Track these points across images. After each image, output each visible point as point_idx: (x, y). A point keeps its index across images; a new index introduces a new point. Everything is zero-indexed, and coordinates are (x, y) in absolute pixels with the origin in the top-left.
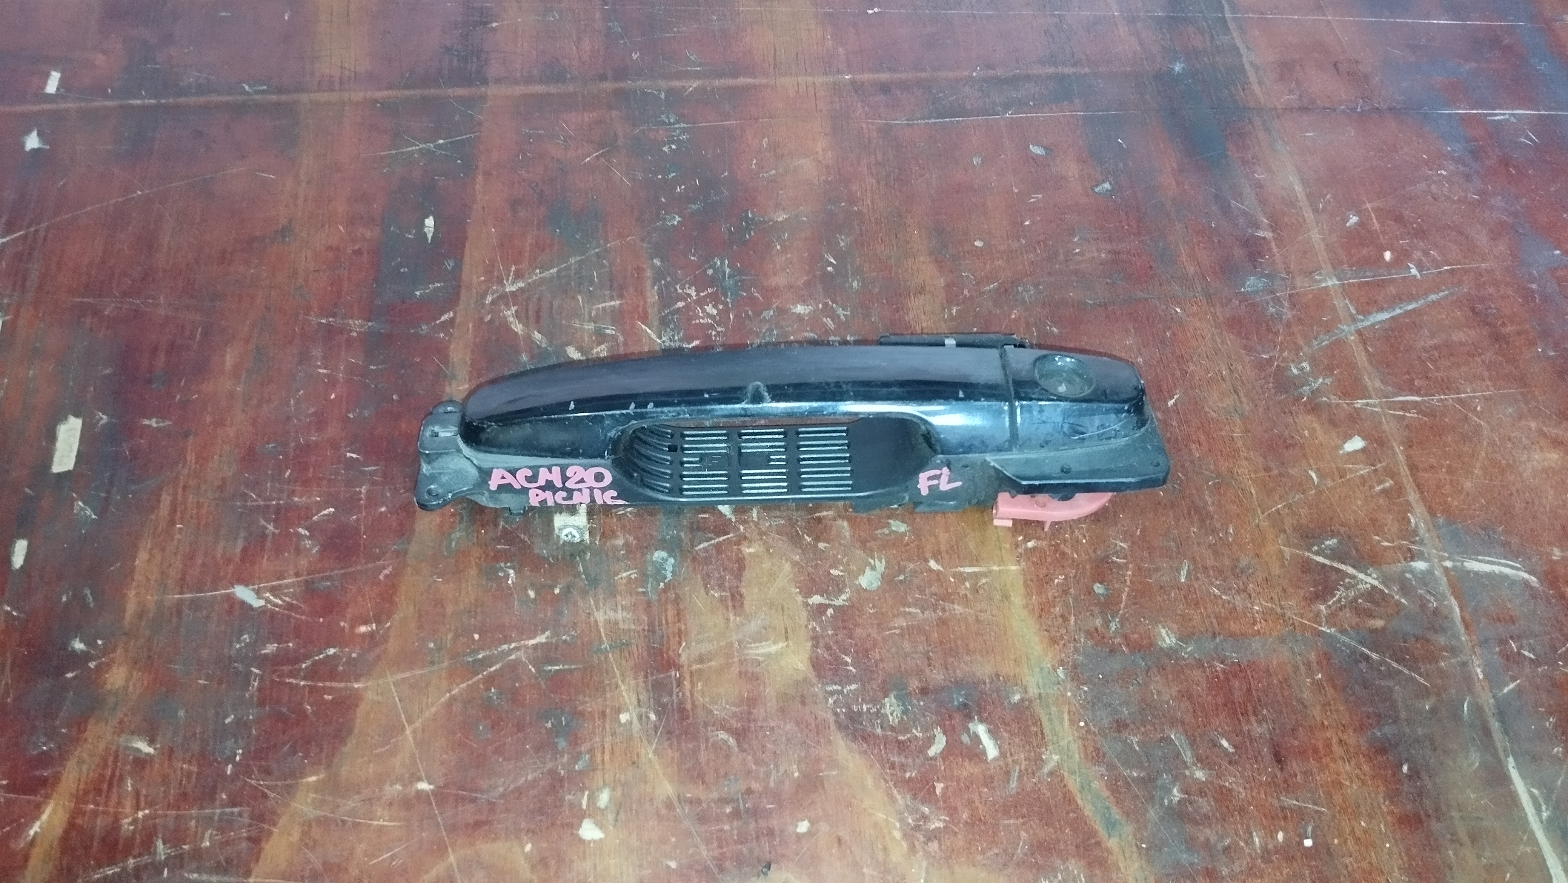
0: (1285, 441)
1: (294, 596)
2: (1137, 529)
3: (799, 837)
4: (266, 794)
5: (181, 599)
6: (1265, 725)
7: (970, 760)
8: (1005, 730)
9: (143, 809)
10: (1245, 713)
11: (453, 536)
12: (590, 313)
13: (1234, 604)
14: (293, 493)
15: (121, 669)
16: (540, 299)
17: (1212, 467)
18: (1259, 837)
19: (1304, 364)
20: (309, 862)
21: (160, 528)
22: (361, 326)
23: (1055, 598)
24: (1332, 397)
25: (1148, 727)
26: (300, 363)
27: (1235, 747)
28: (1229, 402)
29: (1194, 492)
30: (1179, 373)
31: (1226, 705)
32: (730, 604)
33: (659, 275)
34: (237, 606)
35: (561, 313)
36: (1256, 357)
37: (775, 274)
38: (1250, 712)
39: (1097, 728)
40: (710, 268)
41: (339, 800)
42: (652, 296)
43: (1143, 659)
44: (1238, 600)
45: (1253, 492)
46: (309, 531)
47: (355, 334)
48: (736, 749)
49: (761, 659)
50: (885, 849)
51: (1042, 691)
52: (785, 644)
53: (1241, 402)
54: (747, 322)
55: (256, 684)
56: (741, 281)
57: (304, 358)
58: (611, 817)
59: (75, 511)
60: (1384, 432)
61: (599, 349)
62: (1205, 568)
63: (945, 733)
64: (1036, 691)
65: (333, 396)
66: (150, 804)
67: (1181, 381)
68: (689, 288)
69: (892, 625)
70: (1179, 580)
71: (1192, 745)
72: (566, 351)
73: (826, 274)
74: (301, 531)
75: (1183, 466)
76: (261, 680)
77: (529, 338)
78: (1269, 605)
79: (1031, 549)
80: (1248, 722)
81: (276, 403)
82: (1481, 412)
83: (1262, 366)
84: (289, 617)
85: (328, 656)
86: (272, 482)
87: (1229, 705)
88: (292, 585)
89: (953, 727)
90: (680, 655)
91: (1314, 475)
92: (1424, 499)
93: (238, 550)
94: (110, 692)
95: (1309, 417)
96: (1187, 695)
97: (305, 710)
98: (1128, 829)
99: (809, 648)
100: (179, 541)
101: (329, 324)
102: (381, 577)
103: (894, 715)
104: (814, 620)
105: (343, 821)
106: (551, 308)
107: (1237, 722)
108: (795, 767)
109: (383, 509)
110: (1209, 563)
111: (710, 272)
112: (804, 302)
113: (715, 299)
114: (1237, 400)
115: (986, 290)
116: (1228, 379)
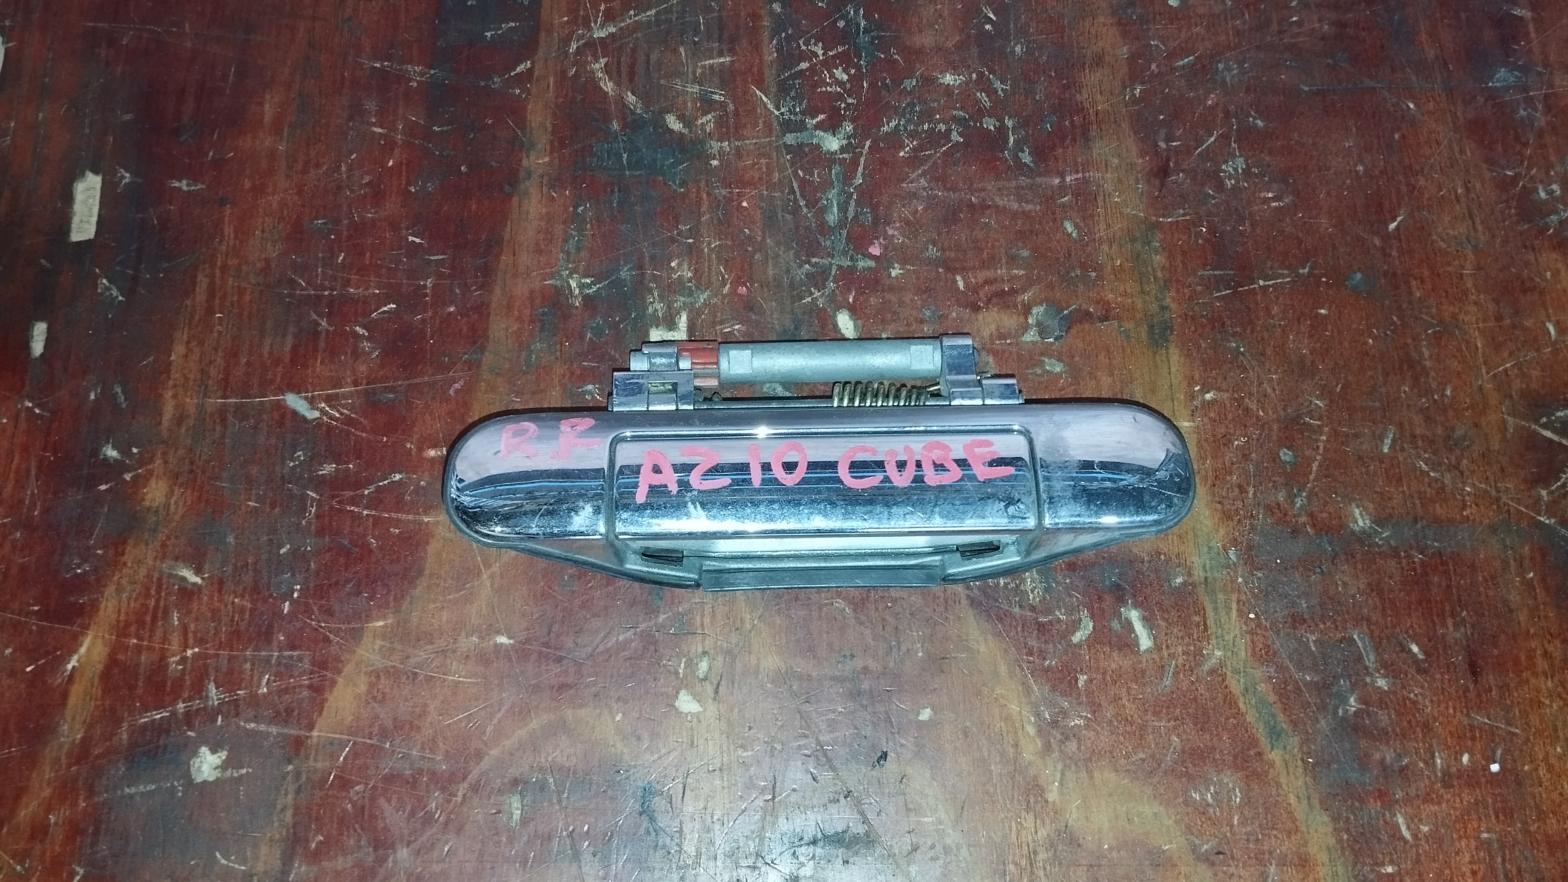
0: (1523, 284)
1: (352, 408)
2: (1337, 384)
3: (921, 725)
4: (328, 637)
5: (225, 404)
6: (1462, 629)
7: (1120, 650)
8: (1163, 619)
9: (192, 648)
10: (1442, 615)
11: (533, 347)
12: (694, 73)
13: (1443, 483)
14: (347, 283)
15: (160, 483)
16: (634, 50)
17: (1434, 310)
18: (1442, 758)
19: (1554, 187)
20: (376, 717)
21: (197, 317)
22: (422, 74)
23: (1232, 464)
25: (1328, 624)
26: (351, 118)
27: (1425, 653)
28: (1462, 229)
29: (1409, 341)
30: (1404, 189)
31: (1421, 605)
33: (779, 24)
34: (289, 416)
35: (660, 70)
36: (1499, 174)
37: (920, 32)
38: (1448, 614)
39: (1269, 621)
40: (841, 18)
41: (410, 650)
42: (770, 54)
43: (1330, 543)
44: (1448, 479)
45: (1479, 345)
46: (368, 331)
47: (415, 85)
48: (853, 620)
50: (1016, 746)
51: (1209, 574)
53: (1474, 228)
54: (883, 93)
55: (313, 510)
56: (879, 38)
57: (356, 112)
58: (710, 690)
59: (99, 291)
61: (704, 120)
62: (1414, 437)
63: (1092, 617)
64: (1202, 574)
65: (391, 164)
66: (200, 642)
67: (1406, 198)
68: (815, 45)
70: (1382, 451)
71: (1377, 649)
72: (665, 120)
73: (982, 33)
74: (360, 330)
75: (1400, 308)
76: (319, 506)
77: (620, 100)
78: (1483, 486)
79: (1209, 402)
80: (1444, 624)
81: (325, 167)
83: (1505, 185)
84: (349, 433)
85: (393, 482)
86: (323, 267)
87: (1424, 605)
88: (351, 395)
89: (1103, 611)
91: (1551, 329)
93: (288, 349)
94: (149, 509)
95: (1554, 256)
96: (1376, 588)
97: (369, 544)
98: (1294, 741)
100: (220, 333)
101: (382, 69)
102: (451, 392)
103: (1036, 592)
105: (415, 674)
106: (648, 62)
107: (1431, 625)
108: (919, 645)
109: (452, 309)
110: (1418, 431)
111: (841, 24)
112: (955, 69)
113: (845, 60)
114: (1471, 227)
115: (1178, 66)
116: (1463, 199)
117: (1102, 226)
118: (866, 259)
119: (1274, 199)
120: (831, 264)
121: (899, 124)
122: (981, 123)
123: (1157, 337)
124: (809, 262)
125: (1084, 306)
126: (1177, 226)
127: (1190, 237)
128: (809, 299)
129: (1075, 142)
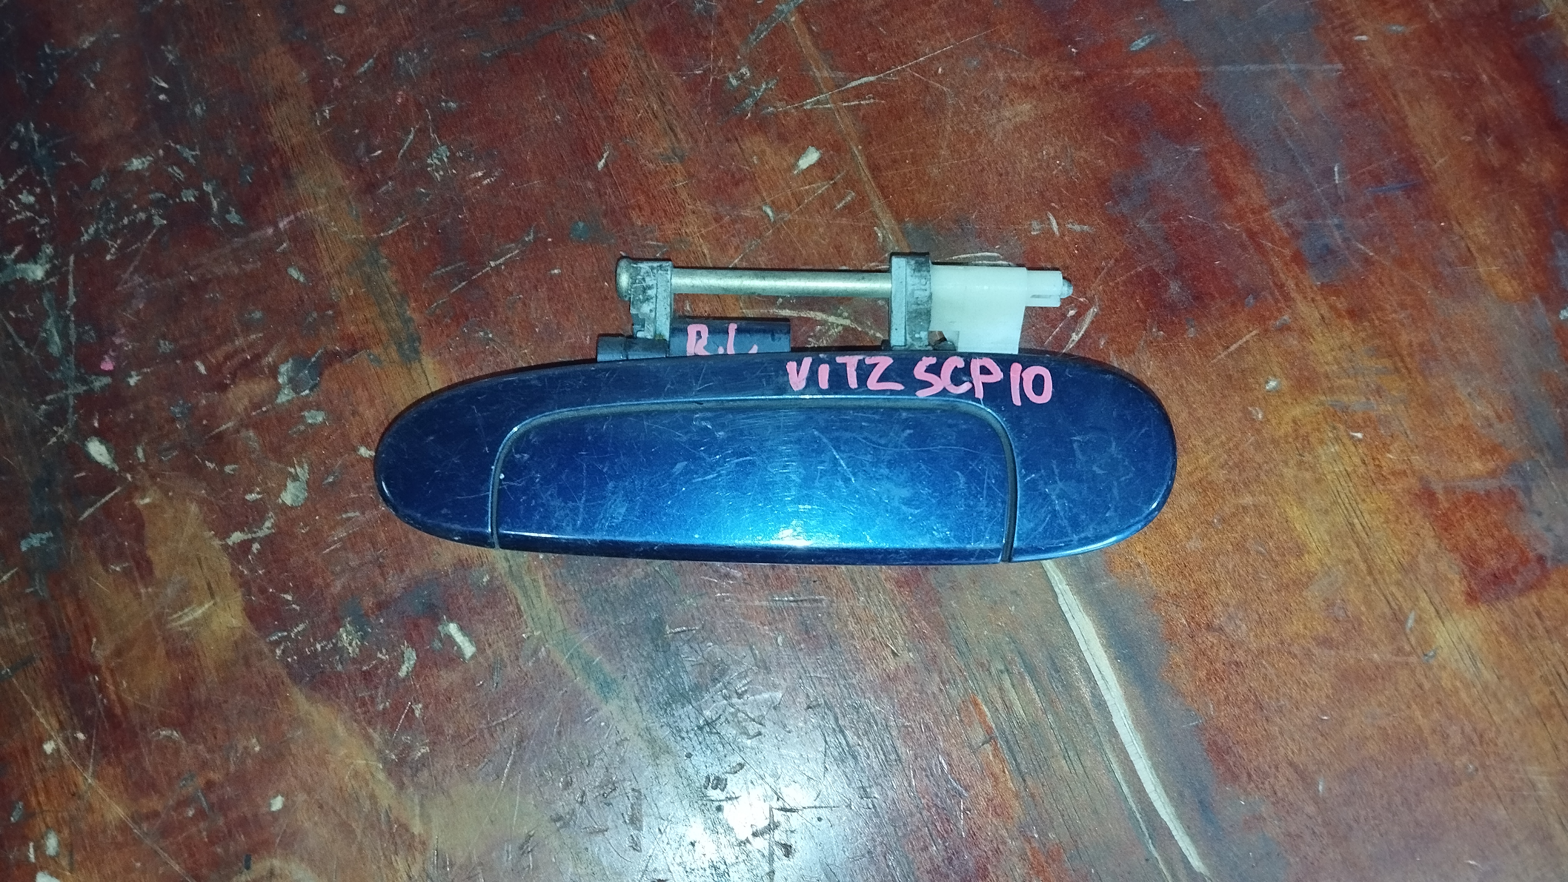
0: (733, 176)
3: (276, 814)
7: (447, 666)
8: (479, 622)
19: (744, 70)
24: (778, 104)
28: (665, 144)
30: (604, 123)
32: (136, 574)
36: (688, 76)
37: (96, 125)
40: (12, 140)
45: (706, 251)
48: (184, 742)
49: (187, 629)
50: (371, 796)
51: (512, 563)
52: (212, 602)
53: (677, 139)
54: (74, 201)
56: (55, 146)
58: (65, 862)
60: (841, 132)
63: (413, 646)
64: (505, 565)
67: (608, 133)
69: (330, 539)
73: (158, 105)
75: (625, 242)
82: (943, 74)
83: (694, 86)
89: (422, 636)
90: (93, 655)
91: (769, 211)
92: (890, 205)
95: (756, 139)
99: (240, 599)
103: (354, 642)
104: (239, 563)
108: (254, 740)
111: (14, 146)
112: (141, 153)
113: (28, 182)
114: (673, 138)
115: (361, 73)
116: (660, 114)
117: (327, 261)
118: (101, 378)
119: (485, 176)
120: (67, 396)
121: (97, 230)
122: (181, 199)
123: (407, 352)
124: (44, 402)
125: (330, 347)
126: (399, 235)
127: (414, 240)
128: (54, 439)
129: (279, 184)
